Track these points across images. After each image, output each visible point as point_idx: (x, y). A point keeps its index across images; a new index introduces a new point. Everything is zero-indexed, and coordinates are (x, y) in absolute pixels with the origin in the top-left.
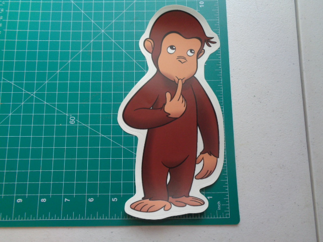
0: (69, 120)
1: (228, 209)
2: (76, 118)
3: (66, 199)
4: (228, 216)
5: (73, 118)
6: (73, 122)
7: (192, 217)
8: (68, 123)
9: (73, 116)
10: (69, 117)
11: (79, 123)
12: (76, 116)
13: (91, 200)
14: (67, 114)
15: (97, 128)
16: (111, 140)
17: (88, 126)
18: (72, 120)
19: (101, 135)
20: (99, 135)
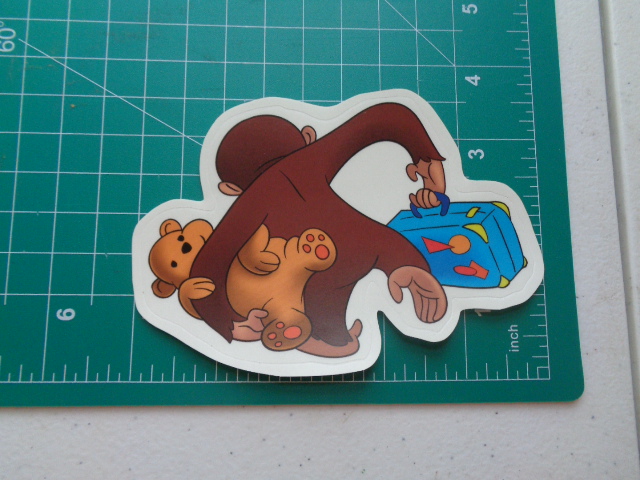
1: (544, 352)
2: (21, 34)
4: (544, 373)
5: (10, 34)
6: (8, 46)
9: (8, 24)
11: (31, 51)
12: (20, 27)
13: (66, 315)
15: (95, 70)
16: (144, 111)
17: (63, 61)
18: (3, 41)
19: (107, 94)
20: (101, 92)
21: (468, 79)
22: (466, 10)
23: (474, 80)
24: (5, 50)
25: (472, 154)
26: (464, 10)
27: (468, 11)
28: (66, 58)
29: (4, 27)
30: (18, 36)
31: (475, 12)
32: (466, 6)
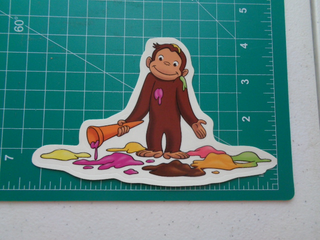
0: (13, 25)
1: (276, 177)
3: (6, 156)
5: (21, 23)
6: (20, 29)
7: (217, 188)
8: (12, 30)
9: (19, 18)
10: (13, 20)
11: (31, 31)
12: (25, 19)
14: (9, 16)
15: (62, 40)
16: (86, 61)
17: (46, 36)
18: (18, 26)
19: (68, 52)
20: (65, 51)
21: (241, 45)
22: (241, 11)
23: (244, 46)
24: (19, 31)
25: (243, 82)
26: (240, 11)
27: (242, 12)
28: (48, 35)
29: (18, 19)
30: (25, 24)
31: (245, 12)
32: (241, 9)
